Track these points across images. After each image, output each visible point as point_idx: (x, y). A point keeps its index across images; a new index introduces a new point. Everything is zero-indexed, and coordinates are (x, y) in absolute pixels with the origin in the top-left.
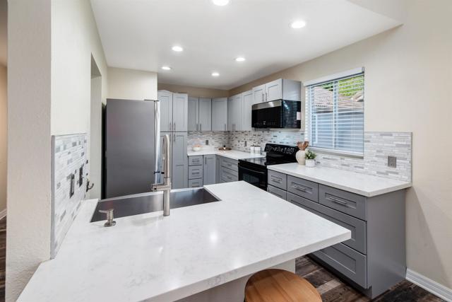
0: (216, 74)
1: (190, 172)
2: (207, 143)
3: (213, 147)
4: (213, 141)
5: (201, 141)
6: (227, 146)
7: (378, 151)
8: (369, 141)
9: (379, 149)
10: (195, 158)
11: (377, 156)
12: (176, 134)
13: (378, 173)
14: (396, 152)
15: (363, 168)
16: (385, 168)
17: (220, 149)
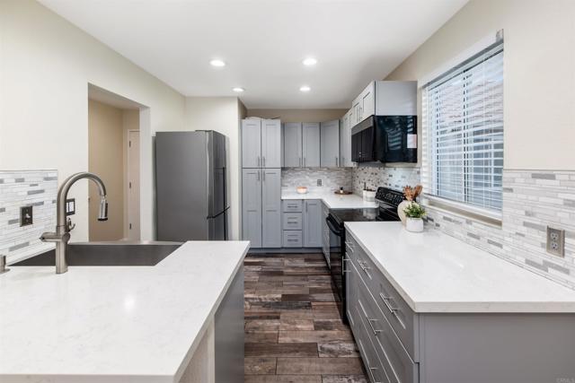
0: (305, 89)
1: (286, 221)
2: (319, 183)
3: (329, 189)
4: (329, 181)
5: (311, 180)
6: (346, 188)
7: (527, 214)
8: (511, 190)
9: (529, 209)
10: (292, 202)
11: (525, 224)
12: (267, 171)
13: (528, 262)
14: (563, 220)
15: (500, 246)
16: (542, 255)
17: (336, 193)
